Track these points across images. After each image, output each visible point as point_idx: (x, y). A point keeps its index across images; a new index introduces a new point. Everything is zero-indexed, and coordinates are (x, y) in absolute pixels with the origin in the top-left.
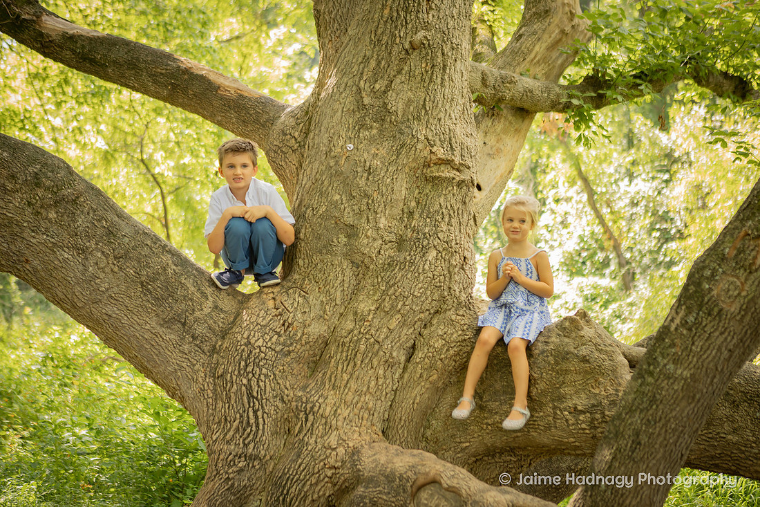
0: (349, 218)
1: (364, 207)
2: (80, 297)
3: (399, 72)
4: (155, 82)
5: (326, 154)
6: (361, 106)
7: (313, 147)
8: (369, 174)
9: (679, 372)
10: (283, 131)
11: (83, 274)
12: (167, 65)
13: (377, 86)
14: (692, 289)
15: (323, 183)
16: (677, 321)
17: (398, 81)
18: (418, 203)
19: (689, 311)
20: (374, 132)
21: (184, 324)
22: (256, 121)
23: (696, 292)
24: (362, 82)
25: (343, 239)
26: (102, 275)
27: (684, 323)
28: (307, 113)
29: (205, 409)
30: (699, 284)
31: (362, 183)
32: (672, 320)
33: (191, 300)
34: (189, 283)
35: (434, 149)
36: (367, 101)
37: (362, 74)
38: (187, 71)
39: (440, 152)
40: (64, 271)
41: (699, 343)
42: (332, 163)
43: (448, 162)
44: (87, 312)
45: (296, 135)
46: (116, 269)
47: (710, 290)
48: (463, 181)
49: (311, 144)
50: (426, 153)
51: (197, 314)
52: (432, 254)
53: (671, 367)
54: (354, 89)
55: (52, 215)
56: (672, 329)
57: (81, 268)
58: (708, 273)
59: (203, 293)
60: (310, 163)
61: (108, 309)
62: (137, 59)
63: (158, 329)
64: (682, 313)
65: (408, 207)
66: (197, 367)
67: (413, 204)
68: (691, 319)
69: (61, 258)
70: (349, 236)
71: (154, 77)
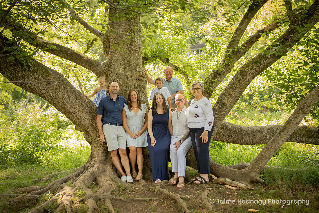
0: (124, 89)
1: (128, 86)
2: (68, 107)
3: (132, 56)
4: (67, 55)
5: (117, 74)
6: (125, 63)
7: (113, 72)
8: (128, 79)
9: (218, 116)
10: (102, 68)
11: (69, 101)
12: (70, 51)
13: (128, 59)
14: (220, 101)
15: (117, 80)
16: (217, 107)
17: (131, 58)
18: (138, 85)
19: (220, 105)
20: (128, 69)
21: (90, 113)
22: (93, 66)
23: (221, 102)
24: (125, 58)
25: (123, 93)
26: (73, 102)
27: (219, 107)
28: (108, 64)
29: (96, 133)
30: (222, 100)
31: (127, 80)
32: (216, 107)
33: (91, 107)
34: (90, 103)
35: (140, 73)
36: (126, 62)
37: (125, 56)
38: (75, 53)
39: (141, 74)
40: (65, 100)
41: (222, 111)
42: (119, 76)
43: (143, 76)
44: (69, 111)
45: (106, 69)
46: (76, 100)
47: (224, 101)
48: (146, 80)
49: (112, 72)
50: (138, 74)
51: (93, 110)
52: (143, 96)
53: (216, 115)
54: (123, 59)
55: (63, 87)
56: (216, 108)
57: (69, 100)
58: (223, 98)
59: (93, 106)
60: (113, 75)
61: (74, 110)
62: (62, 49)
63: (85, 114)
64: (218, 106)
65: (136, 86)
66: (93, 123)
67: (136, 85)
68: (220, 107)
69: (64, 97)
70: (125, 93)
71: (67, 54)
